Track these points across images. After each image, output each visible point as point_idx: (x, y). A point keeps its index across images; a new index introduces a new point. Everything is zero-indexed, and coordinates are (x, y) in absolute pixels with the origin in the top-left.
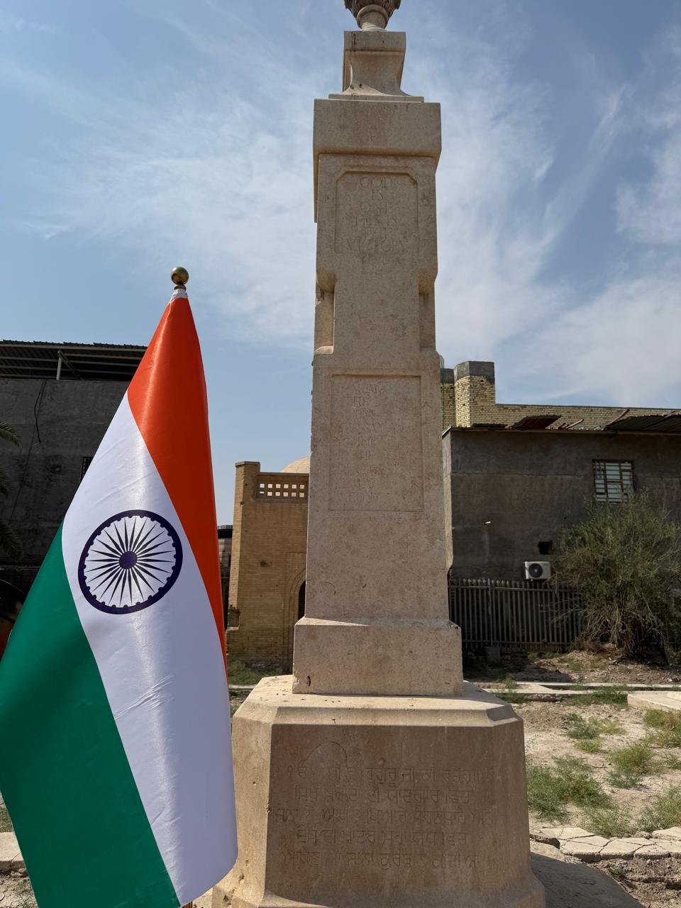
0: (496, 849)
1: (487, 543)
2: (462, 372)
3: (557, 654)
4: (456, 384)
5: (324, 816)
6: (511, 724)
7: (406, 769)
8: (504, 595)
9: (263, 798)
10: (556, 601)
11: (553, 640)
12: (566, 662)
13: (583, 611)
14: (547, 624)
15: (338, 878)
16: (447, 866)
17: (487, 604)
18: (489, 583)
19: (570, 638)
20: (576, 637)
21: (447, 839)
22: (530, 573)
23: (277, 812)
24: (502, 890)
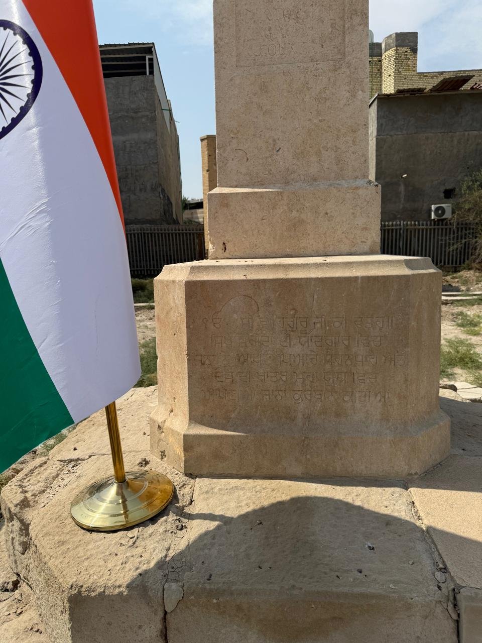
0: (407, 387)
1: (403, 193)
2: (389, 45)
3: (451, 273)
4: (383, 57)
5: (239, 360)
6: (430, 274)
7: (317, 318)
8: (413, 232)
9: (182, 345)
10: (454, 234)
11: (448, 264)
12: (457, 278)
13: (474, 240)
14: (445, 252)
15: (254, 410)
16: (357, 401)
17: (399, 239)
18: (402, 224)
19: (462, 261)
20: (466, 260)
21: (358, 378)
22: (435, 214)
23: (194, 357)
24: (411, 421)
